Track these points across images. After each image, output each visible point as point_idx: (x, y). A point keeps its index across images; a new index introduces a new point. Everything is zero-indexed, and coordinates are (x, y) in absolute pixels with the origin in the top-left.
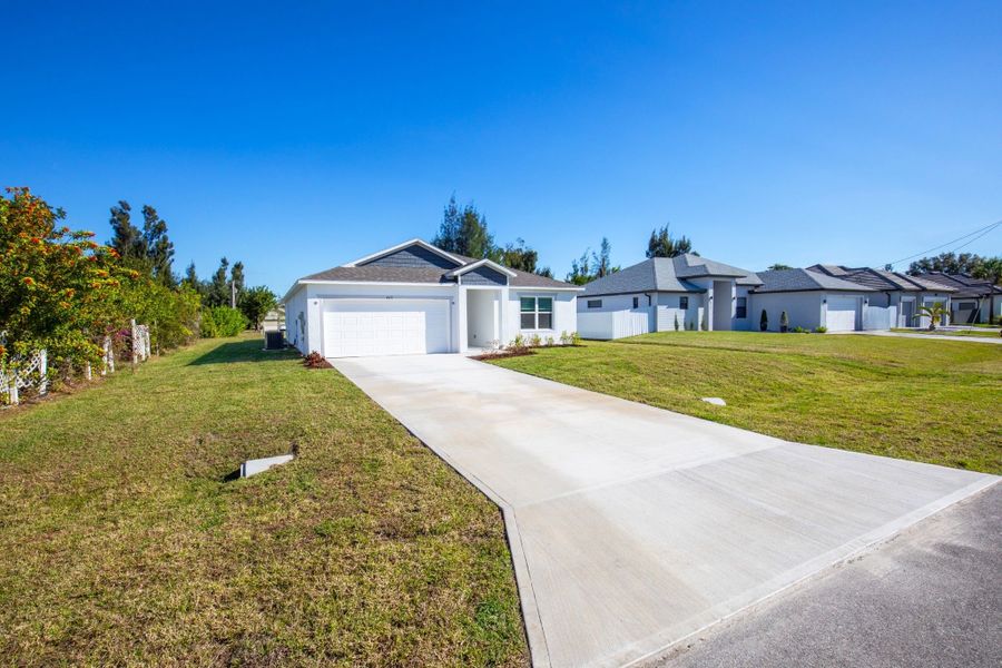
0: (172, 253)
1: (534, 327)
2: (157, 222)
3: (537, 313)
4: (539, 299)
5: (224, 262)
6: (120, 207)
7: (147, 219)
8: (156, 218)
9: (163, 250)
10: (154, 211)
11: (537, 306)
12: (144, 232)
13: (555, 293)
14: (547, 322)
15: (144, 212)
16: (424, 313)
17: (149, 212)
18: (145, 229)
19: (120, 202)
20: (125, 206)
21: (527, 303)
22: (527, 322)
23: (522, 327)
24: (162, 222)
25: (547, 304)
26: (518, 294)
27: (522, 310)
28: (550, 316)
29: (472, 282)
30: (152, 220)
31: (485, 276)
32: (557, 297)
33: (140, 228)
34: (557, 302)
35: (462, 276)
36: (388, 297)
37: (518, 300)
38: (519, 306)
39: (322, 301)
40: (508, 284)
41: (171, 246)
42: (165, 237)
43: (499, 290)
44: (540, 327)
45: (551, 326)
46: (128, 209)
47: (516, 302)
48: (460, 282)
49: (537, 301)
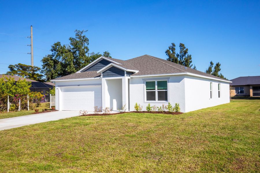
0: (191, 62)
1: (155, 100)
2: (185, 50)
3: (156, 91)
5: (212, 63)
6: (172, 45)
8: (185, 48)
9: (187, 61)
10: (184, 45)
11: (156, 86)
12: (180, 54)
13: (168, 78)
14: (164, 96)
15: (180, 46)
16: (94, 92)
17: (182, 45)
18: (180, 53)
19: (172, 44)
21: (150, 85)
22: (151, 96)
23: (148, 100)
24: (187, 50)
25: (163, 84)
26: (143, 80)
27: (147, 90)
28: (166, 92)
29: (108, 76)
30: (183, 49)
31: (113, 72)
32: (170, 80)
33: (179, 53)
34: (170, 83)
35: (103, 73)
36: (78, 85)
37: (144, 83)
38: (145, 87)
39: (59, 88)
40: (126, 75)
41: (191, 59)
42: (188, 55)
43: (121, 79)
44: (159, 100)
45: (166, 99)
46: (175, 46)
47: (142, 85)
48: (102, 76)
49: (156, 83)
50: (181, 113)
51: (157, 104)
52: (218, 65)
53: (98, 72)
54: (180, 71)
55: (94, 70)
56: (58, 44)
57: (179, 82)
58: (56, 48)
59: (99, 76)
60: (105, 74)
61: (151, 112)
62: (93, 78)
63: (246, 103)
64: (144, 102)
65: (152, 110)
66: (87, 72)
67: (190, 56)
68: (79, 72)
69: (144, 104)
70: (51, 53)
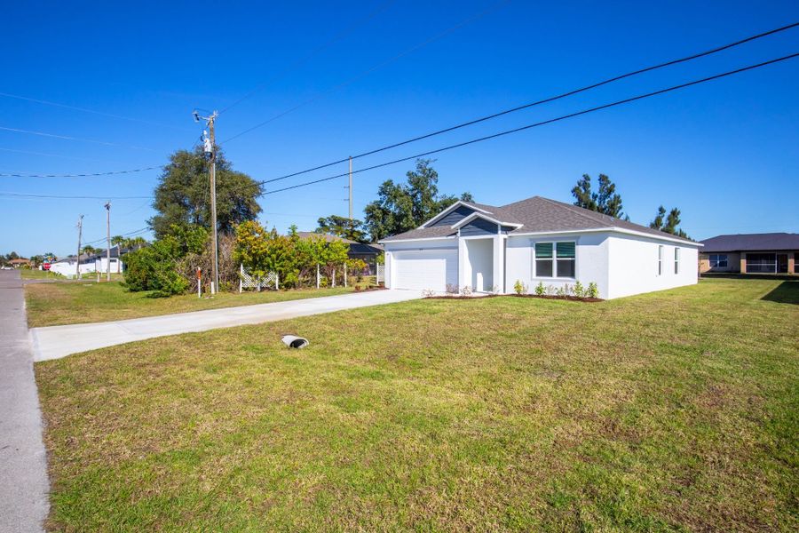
0: (620, 208)
1: (551, 275)
2: (609, 186)
3: (555, 260)
4: (558, 244)
5: (662, 210)
6: (583, 179)
8: (609, 182)
9: (612, 206)
10: (607, 178)
11: (555, 252)
12: (599, 195)
13: (577, 236)
14: (568, 269)
16: (445, 260)
17: (603, 179)
18: (600, 192)
20: (587, 178)
21: (542, 248)
22: (544, 269)
23: (538, 275)
24: (613, 185)
25: (567, 248)
26: (531, 240)
27: (537, 257)
28: (573, 263)
29: (469, 233)
30: (606, 185)
31: (479, 227)
32: (580, 241)
33: (597, 192)
34: (580, 246)
35: (461, 228)
36: (421, 249)
37: (532, 246)
38: (534, 252)
39: (390, 253)
40: (500, 232)
41: (620, 202)
42: (615, 196)
43: (492, 239)
44: (558, 275)
45: (572, 275)
46: (589, 180)
47: (530, 248)
48: (459, 234)
49: (554, 246)
50: (601, 300)
51: (555, 284)
52: (674, 213)
53: (453, 227)
54: (601, 225)
55: (446, 223)
56: (389, 184)
57: (598, 244)
58: (387, 190)
59: (455, 234)
60: (464, 230)
61: (543, 297)
62: (445, 238)
63: (731, 285)
64: (532, 279)
65: (546, 293)
66: (435, 228)
67: (619, 197)
68: (422, 227)
69: (531, 282)
70: (378, 198)
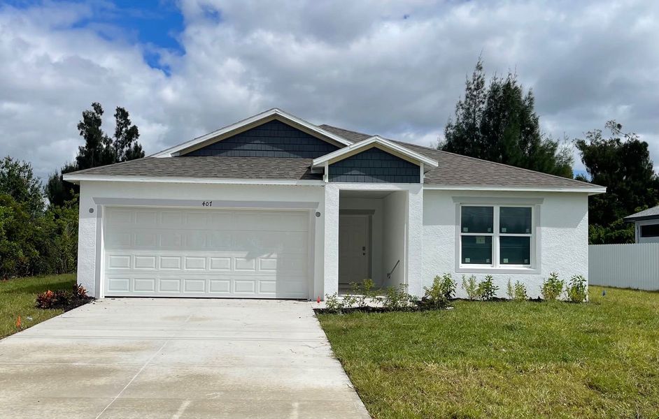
7: (119, 124)
